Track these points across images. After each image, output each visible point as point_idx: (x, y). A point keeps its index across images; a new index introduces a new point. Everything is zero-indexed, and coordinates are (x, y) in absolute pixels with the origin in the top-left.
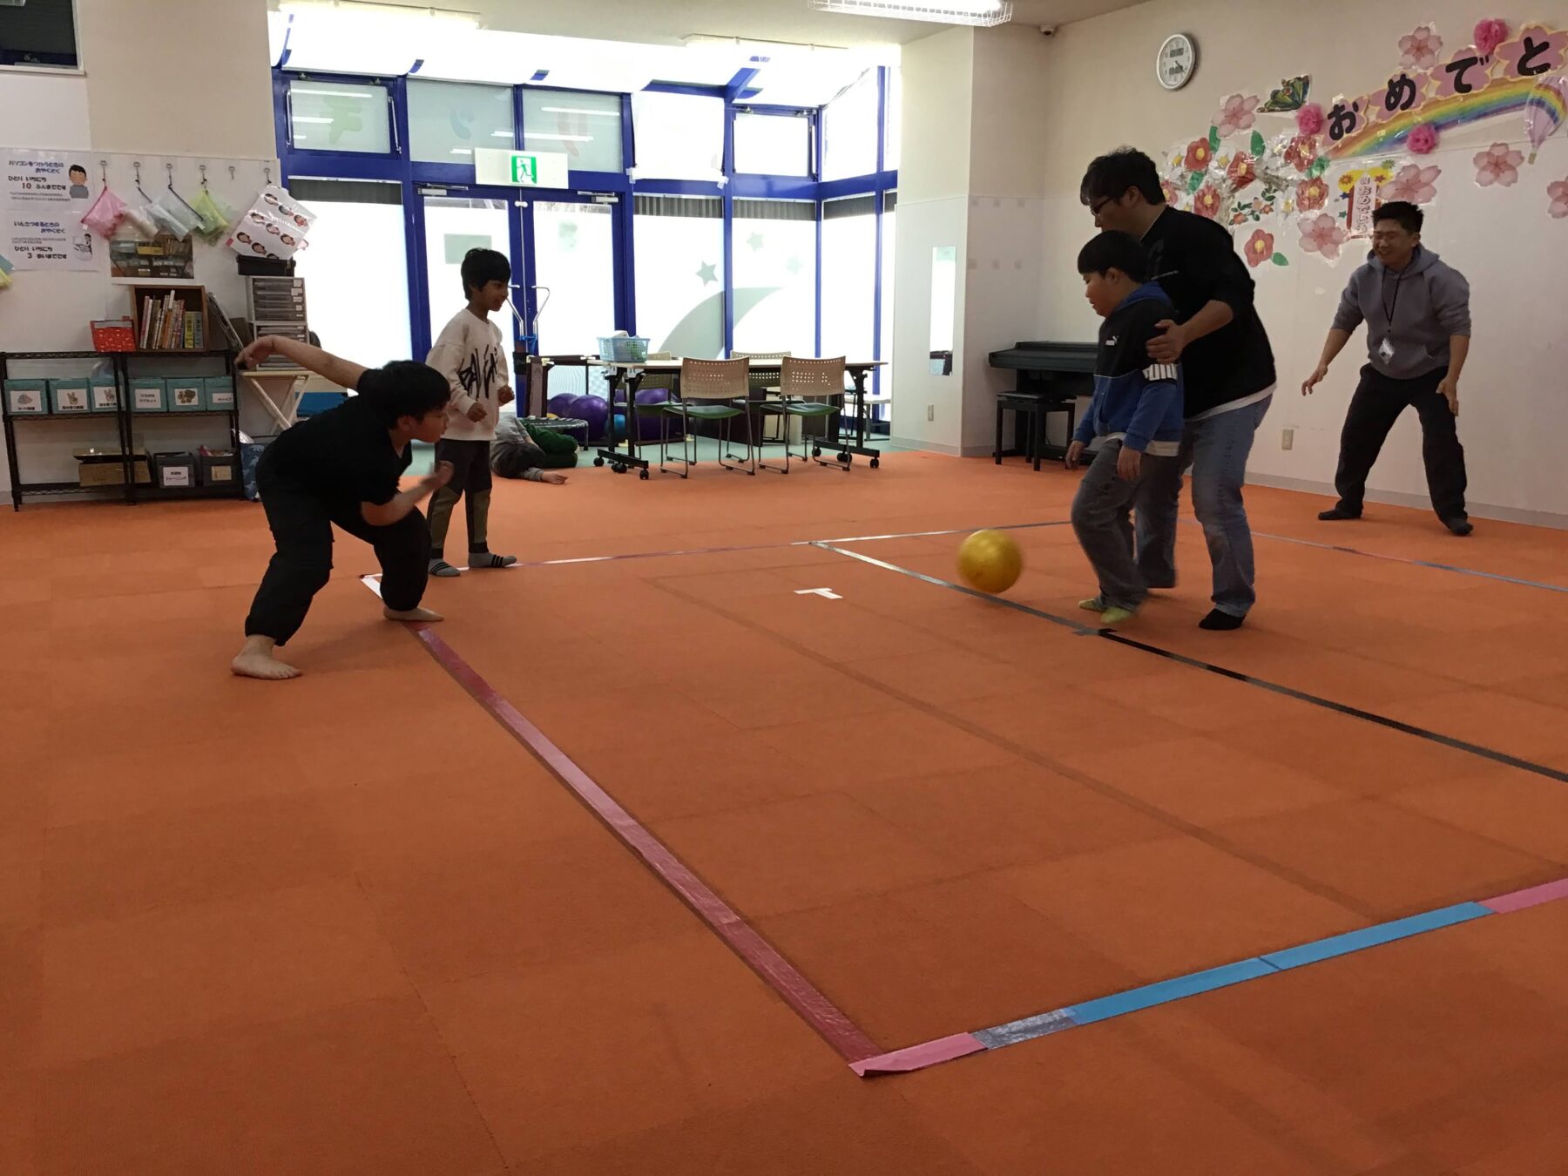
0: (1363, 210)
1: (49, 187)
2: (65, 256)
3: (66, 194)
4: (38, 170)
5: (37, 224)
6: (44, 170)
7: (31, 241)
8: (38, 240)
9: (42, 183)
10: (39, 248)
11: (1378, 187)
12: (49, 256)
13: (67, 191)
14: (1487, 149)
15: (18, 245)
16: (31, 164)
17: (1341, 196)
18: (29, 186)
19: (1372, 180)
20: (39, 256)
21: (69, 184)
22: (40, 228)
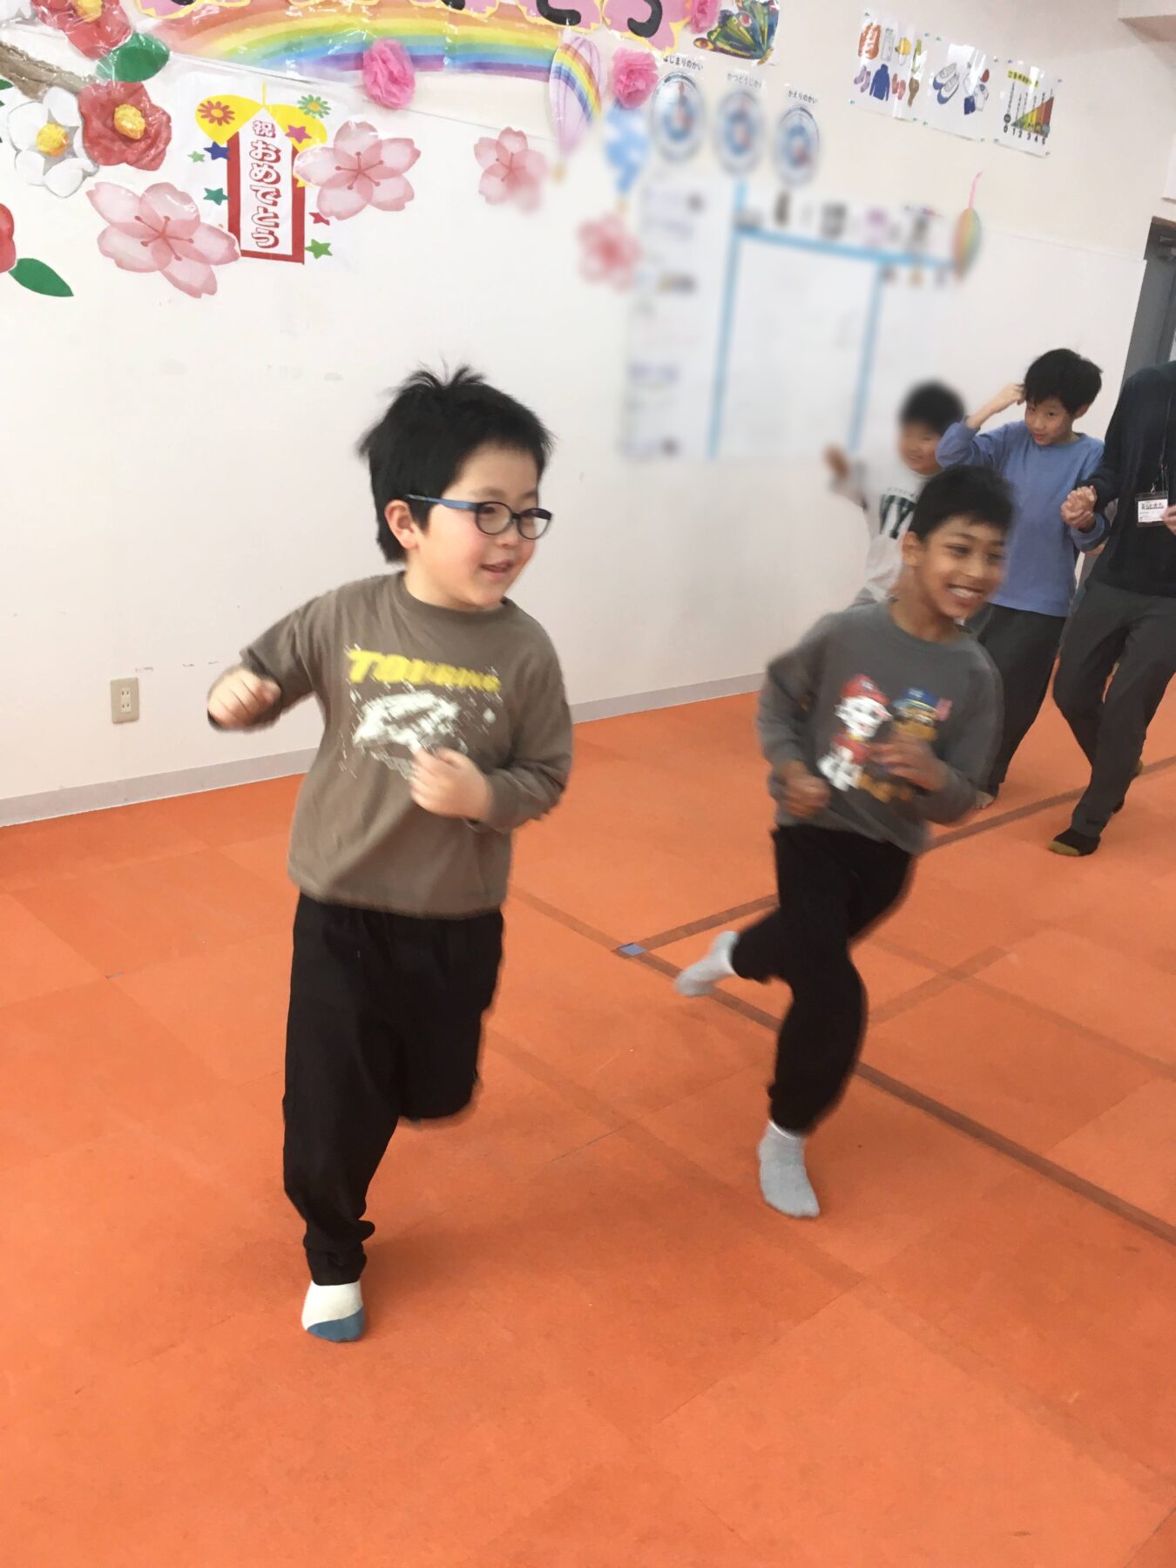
0: (264, 195)
11: (295, 152)
14: (495, 136)
17: (207, 149)
19: (280, 132)
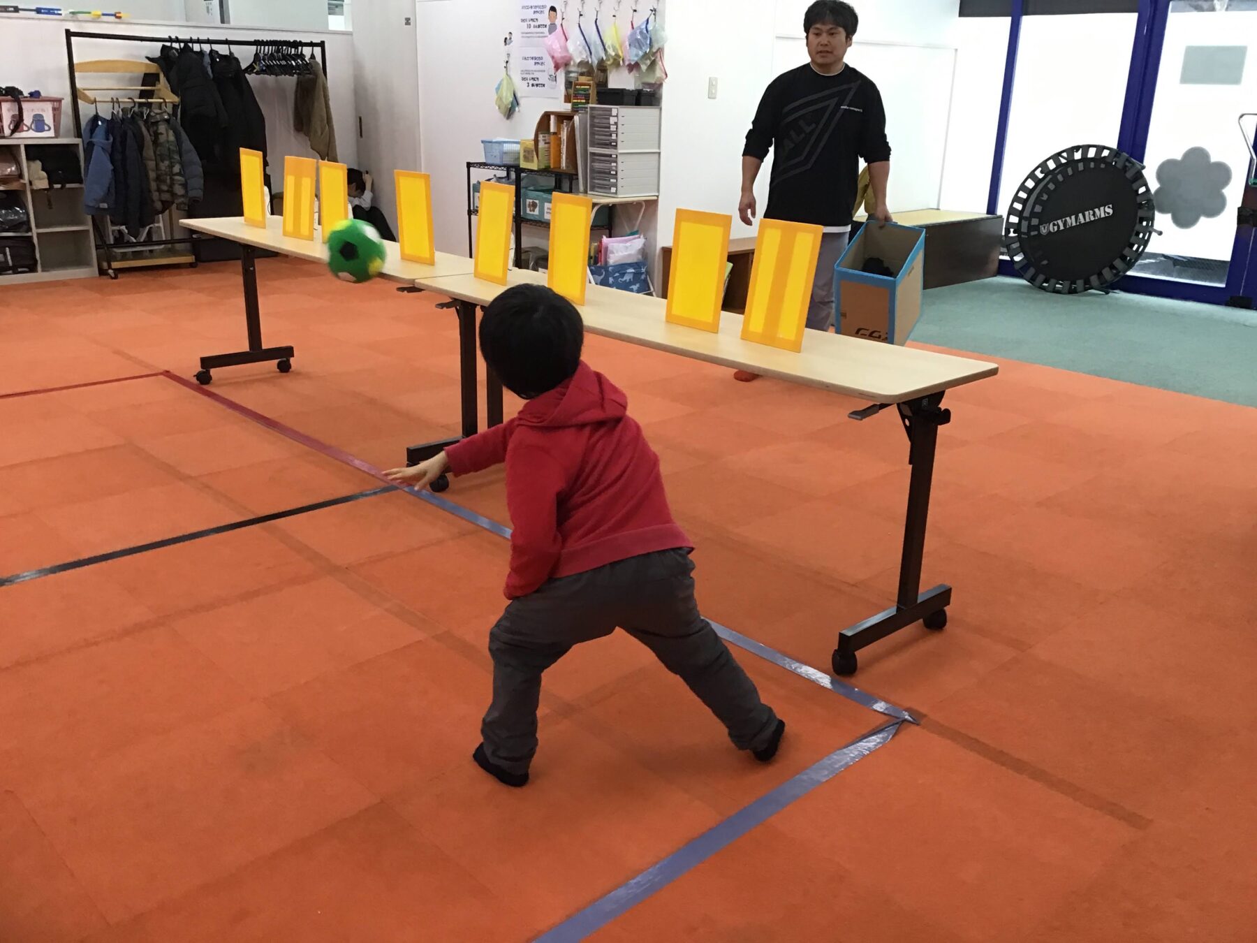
1: (539, 26)
2: (544, 85)
3: (546, 30)
4: (535, 12)
5: (532, 58)
6: (537, 12)
7: (528, 72)
8: (533, 72)
9: (537, 24)
10: (532, 78)
12: (537, 85)
13: (547, 29)
15: (525, 76)
16: (532, 7)
18: (529, 26)
20: (533, 85)
21: (548, 23)
22: (534, 61)
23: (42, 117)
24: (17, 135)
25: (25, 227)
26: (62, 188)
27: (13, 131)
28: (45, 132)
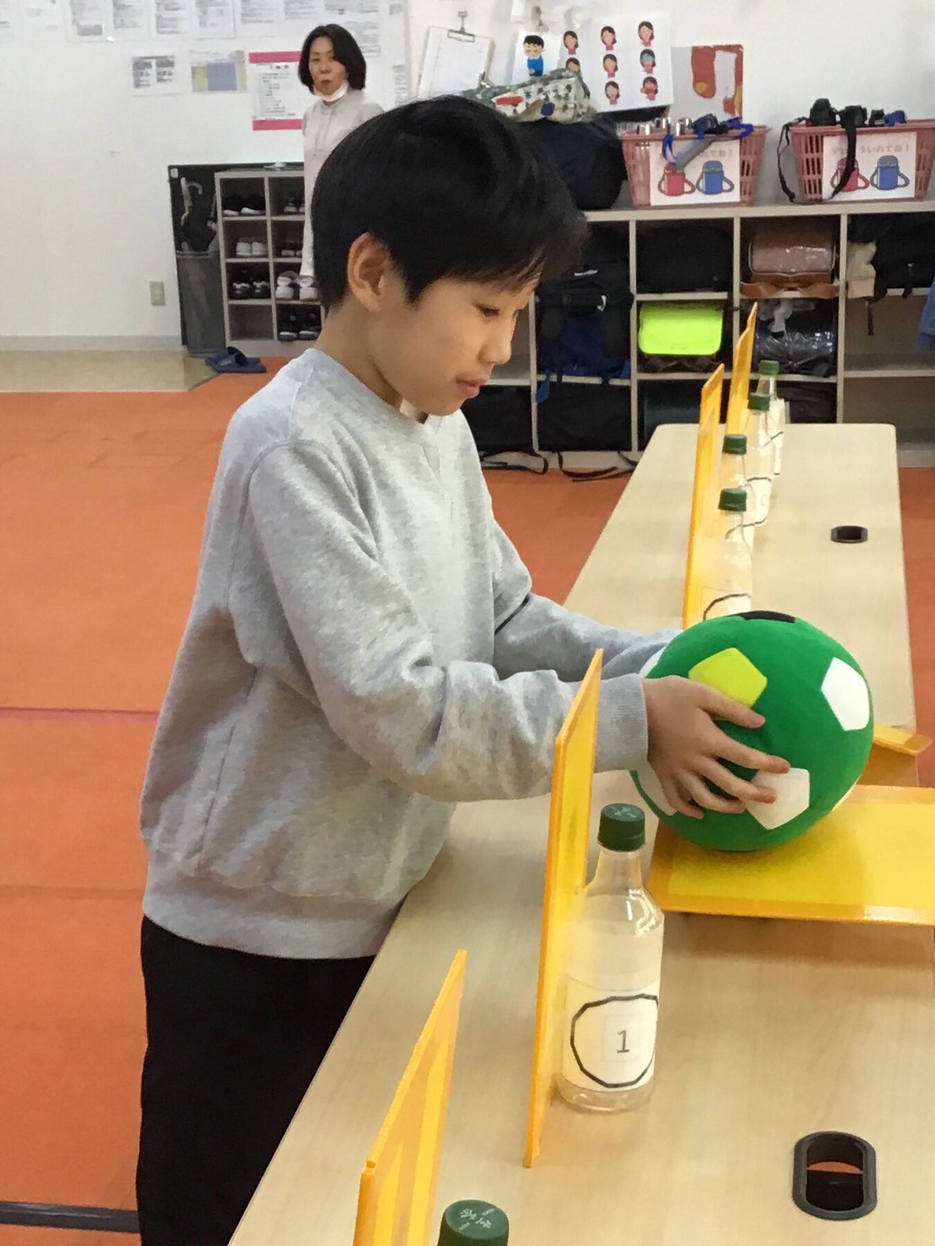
23: (894, 159)
24: (843, 196)
25: (824, 368)
26: (905, 296)
27: (838, 190)
28: (898, 190)
